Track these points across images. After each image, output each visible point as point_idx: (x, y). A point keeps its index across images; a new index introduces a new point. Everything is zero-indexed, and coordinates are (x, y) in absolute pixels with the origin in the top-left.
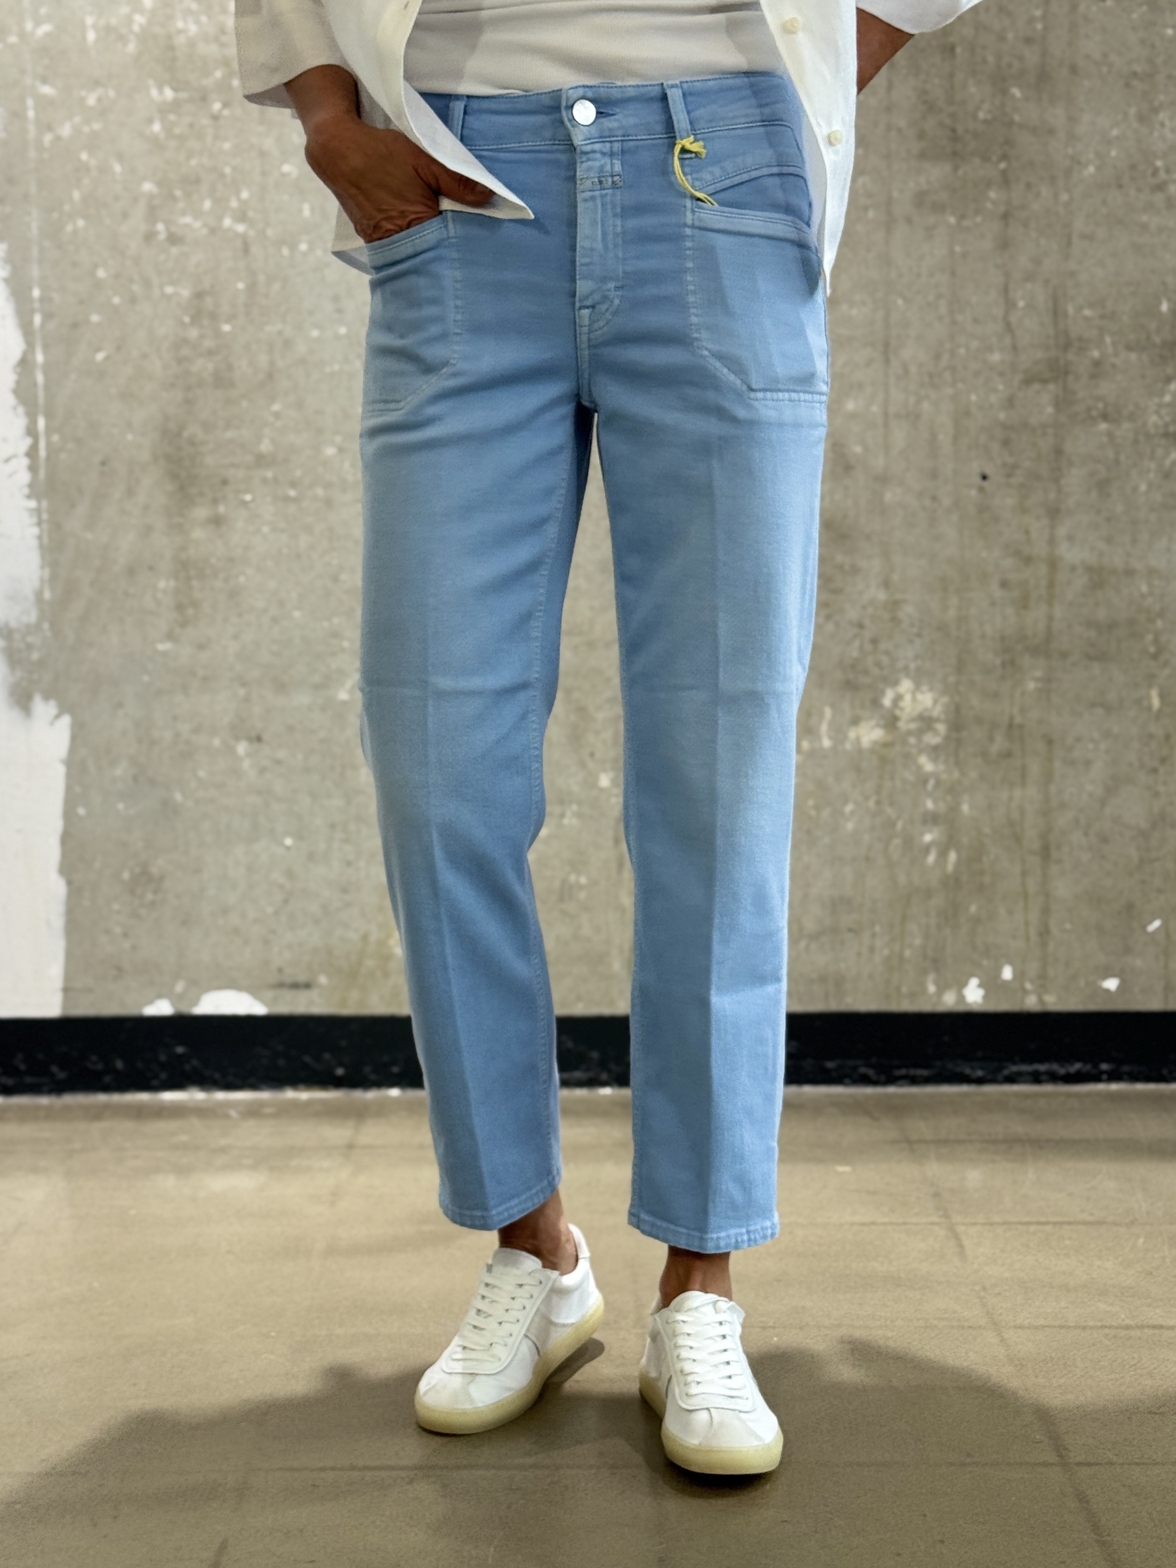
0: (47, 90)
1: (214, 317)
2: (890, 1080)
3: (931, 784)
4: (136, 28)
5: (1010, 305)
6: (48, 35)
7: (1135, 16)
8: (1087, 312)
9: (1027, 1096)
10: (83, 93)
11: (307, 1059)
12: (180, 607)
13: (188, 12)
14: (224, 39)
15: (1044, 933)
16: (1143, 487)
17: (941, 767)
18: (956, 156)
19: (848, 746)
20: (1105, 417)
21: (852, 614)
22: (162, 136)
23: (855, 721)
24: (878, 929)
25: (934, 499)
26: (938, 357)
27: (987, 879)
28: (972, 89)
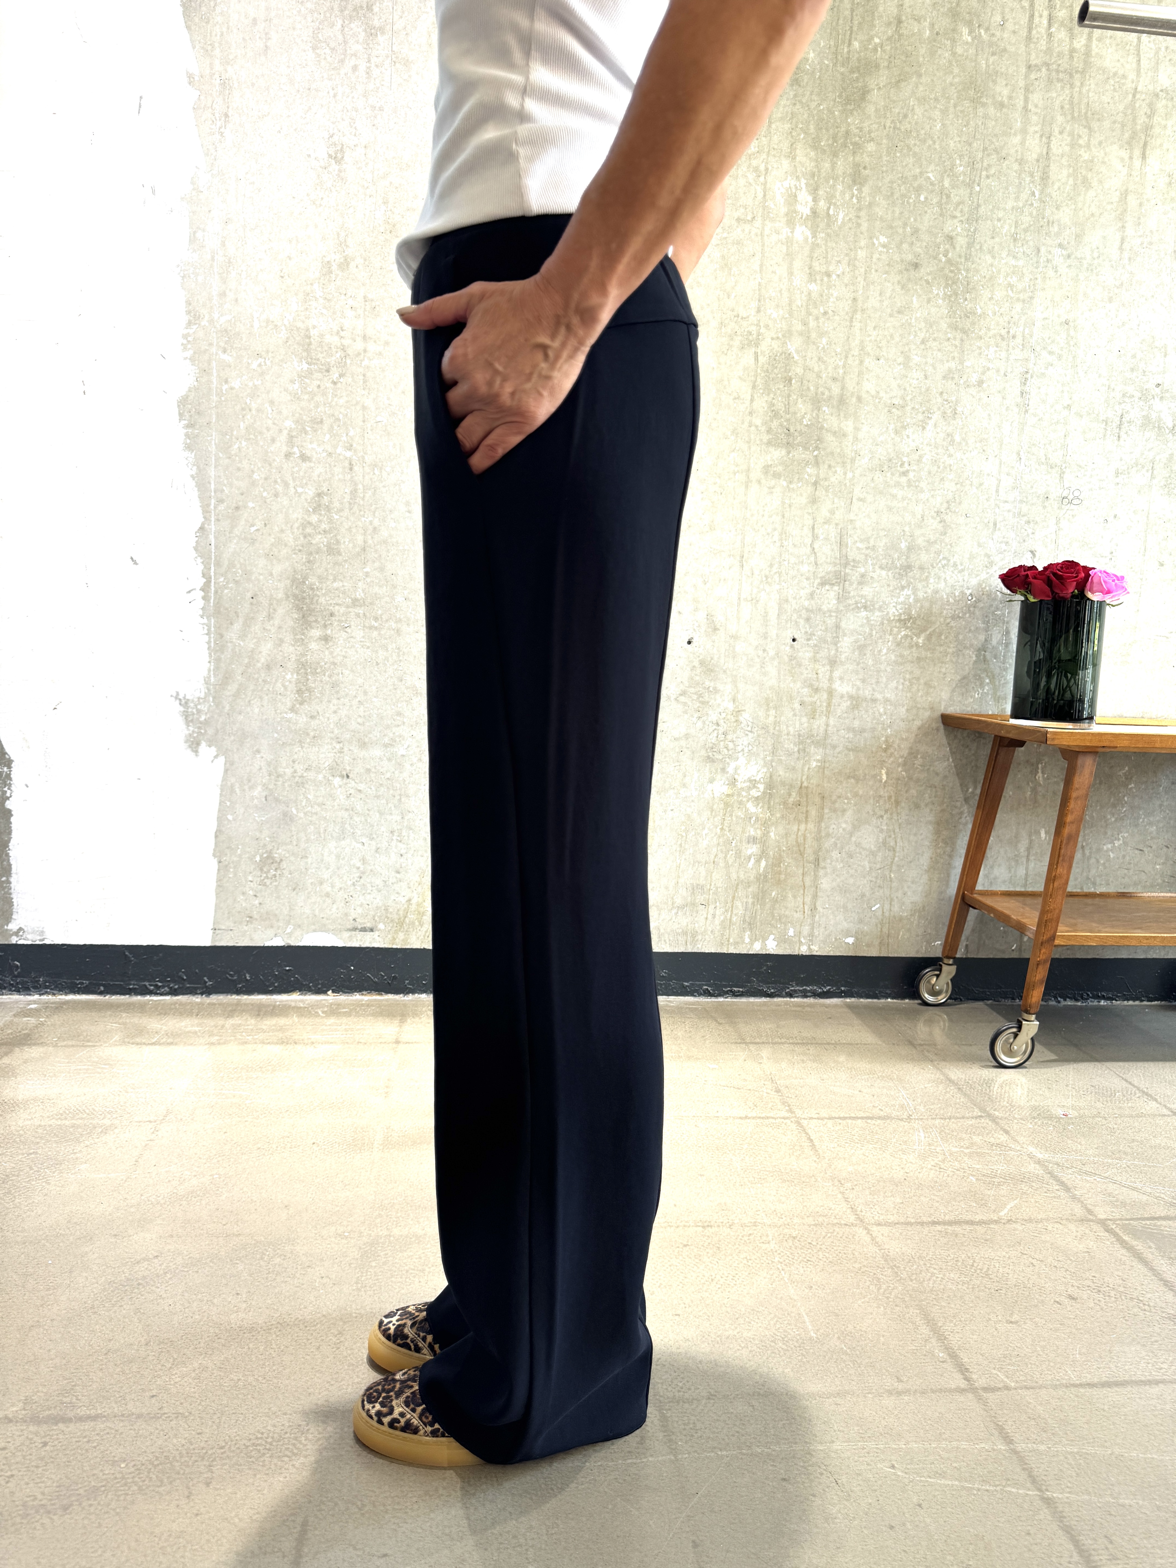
1: (328, 509)
2: (721, 994)
3: (753, 820)
4: (286, 322)
5: (815, 537)
7: (896, 371)
8: (859, 545)
11: (370, 976)
12: (299, 692)
13: (320, 315)
14: (342, 334)
15: (813, 909)
17: (760, 810)
18: (789, 445)
19: (707, 795)
20: (865, 607)
21: (714, 717)
22: (300, 392)
23: (712, 781)
24: (718, 904)
25: (764, 650)
26: (771, 566)
27: (782, 877)
28: (800, 405)
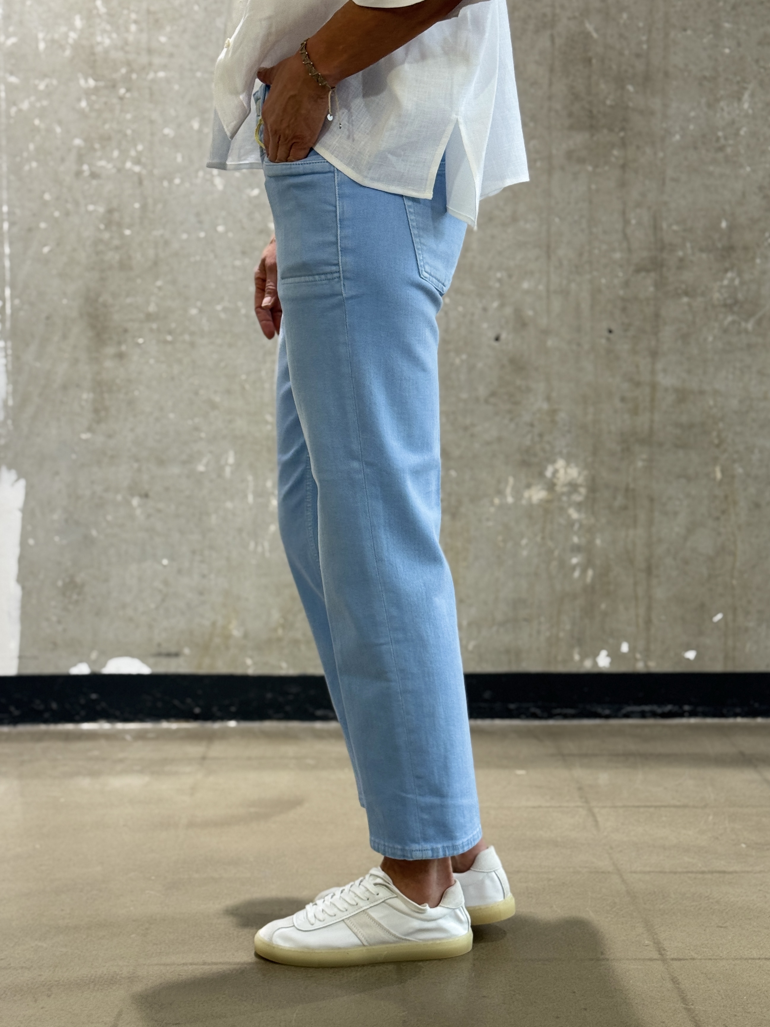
0: (13, 79)
1: (120, 225)
2: (550, 716)
3: (576, 527)
4: (71, 41)
5: (626, 222)
6: (14, 44)
7: (705, 41)
9: (637, 726)
10: (37, 82)
11: (176, 702)
12: (96, 411)
13: (104, 31)
15: (648, 622)
16: (710, 339)
17: (583, 516)
18: (593, 128)
19: (524, 502)
20: (686, 294)
21: (527, 418)
22: (87, 110)
23: (528, 486)
24: (542, 619)
25: (579, 344)
26: (581, 255)
27: (612, 588)
28: (603, 86)
